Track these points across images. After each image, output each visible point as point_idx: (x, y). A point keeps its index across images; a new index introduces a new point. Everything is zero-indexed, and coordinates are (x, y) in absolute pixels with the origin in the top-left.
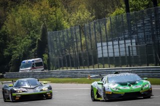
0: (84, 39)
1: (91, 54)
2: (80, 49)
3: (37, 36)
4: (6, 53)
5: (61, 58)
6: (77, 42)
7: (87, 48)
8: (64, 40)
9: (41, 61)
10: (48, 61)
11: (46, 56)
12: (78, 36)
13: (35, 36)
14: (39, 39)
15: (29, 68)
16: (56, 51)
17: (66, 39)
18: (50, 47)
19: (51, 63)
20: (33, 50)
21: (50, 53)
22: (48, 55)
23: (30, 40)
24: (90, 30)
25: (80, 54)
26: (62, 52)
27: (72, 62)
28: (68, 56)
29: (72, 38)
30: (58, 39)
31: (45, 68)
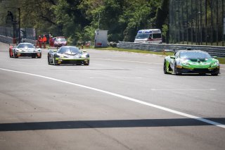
0: (209, 12)
1: (216, 29)
2: (204, 23)
3: (158, 4)
4: (121, 20)
5: (183, 31)
6: (201, 15)
7: (212, 23)
8: (187, 11)
9: (160, 32)
10: (168, 32)
11: (165, 27)
12: (204, 8)
13: (155, 3)
14: (160, 7)
15: (146, 39)
16: (177, 23)
17: (189, 10)
18: (171, 17)
19: (170, 36)
20: (152, 20)
21: (170, 25)
22: (168, 26)
23: (149, 8)
24: (217, 3)
25: (203, 29)
26: (184, 24)
27: (194, 37)
28: (189, 30)
29: (197, 10)
30: (181, 10)
31: (164, 41)
